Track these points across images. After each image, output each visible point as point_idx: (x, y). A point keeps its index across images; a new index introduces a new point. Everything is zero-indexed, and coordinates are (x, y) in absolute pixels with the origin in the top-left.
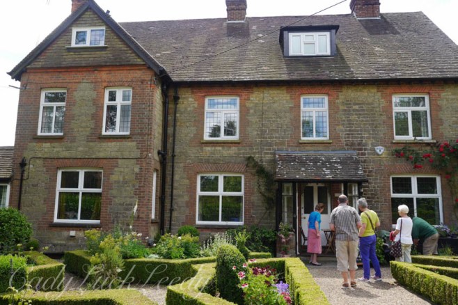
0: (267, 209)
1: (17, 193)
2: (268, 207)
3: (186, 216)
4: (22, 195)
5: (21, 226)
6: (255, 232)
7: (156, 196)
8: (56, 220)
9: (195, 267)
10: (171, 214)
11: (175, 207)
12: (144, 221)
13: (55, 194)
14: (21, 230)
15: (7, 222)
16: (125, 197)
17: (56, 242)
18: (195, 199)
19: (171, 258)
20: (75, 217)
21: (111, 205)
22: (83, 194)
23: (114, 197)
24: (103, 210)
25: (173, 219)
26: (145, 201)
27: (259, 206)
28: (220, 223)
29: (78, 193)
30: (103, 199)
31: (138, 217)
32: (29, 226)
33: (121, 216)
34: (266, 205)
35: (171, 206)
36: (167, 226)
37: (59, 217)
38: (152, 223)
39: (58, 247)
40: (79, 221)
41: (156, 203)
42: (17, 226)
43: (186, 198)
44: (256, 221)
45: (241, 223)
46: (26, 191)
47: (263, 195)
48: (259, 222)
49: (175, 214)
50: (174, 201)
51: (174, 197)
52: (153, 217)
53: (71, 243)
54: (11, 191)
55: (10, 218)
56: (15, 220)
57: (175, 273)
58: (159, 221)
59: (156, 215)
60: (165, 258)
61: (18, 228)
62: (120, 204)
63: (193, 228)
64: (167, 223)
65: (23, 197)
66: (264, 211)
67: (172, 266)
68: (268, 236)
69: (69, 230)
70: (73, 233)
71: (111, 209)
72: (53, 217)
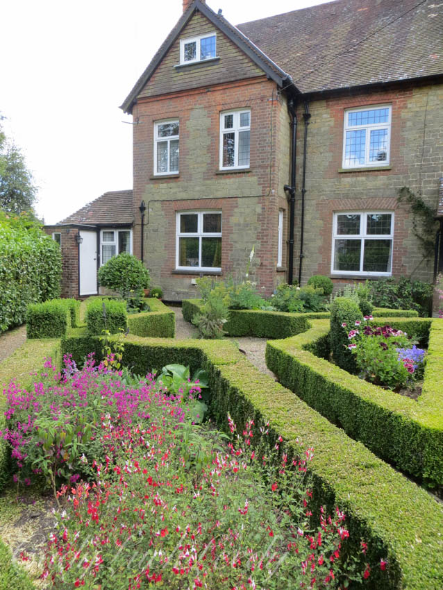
0: (425, 257)
1: (139, 239)
2: (425, 254)
3: (319, 264)
4: (144, 241)
5: (138, 272)
6: (405, 285)
7: (283, 240)
8: (178, 267)
9: (310, 322)
10: (301, 262)
11: (306, 253)
12: (267, 269)
13: (175, 239)
14: (138, 276)
15: (124, 268)
16: (247, 242)
17: (178, 290)
18: (330, 244)
19: (288, 311)
20: (197, 264)
21: (232, 250)
22: (203, 238)
23: (235, 242)
24: (224, 256)
25: (303, 268)
26: (269, 247)
27: (414, 252)
28: (361, 273)
29: (198, 239)
30: (223, 244)
31: (262, 265)
32: (146, 273)
33: (243, 263)
34: (423, 251)
35: (301, 252)
36: (296, 276)
37: (181, 264)
38: (278, 271)
39: (181, 295)
40: (200, 268)
41: (283, 249)
42: (134, 272)
43: (319, 243)
44: (408, 272)
45: (387, 274)
46: (147, 236)
47: (420, 238)
48: (413, 274)
49: (305, 261)
50: (304, 246)
51: (304, 242)
52: (279, 264)
53: (193, 291)
54: (134, 237)
55: (127, 264)
56: (132, 267)
57: (290, 328)
58: (286, 269)
59: (283, 263)
60: (282, 310)
61: (135, 274)
62: (241, 250)
63: (326, 278)
64: (296, 272)
65: (144, 244)
66: (420, 260)
67: (287, 320)
68: (421, 290)
69: (191, 278)
70: (194, 281)
71: (232, 255)
72: (174, 263)
